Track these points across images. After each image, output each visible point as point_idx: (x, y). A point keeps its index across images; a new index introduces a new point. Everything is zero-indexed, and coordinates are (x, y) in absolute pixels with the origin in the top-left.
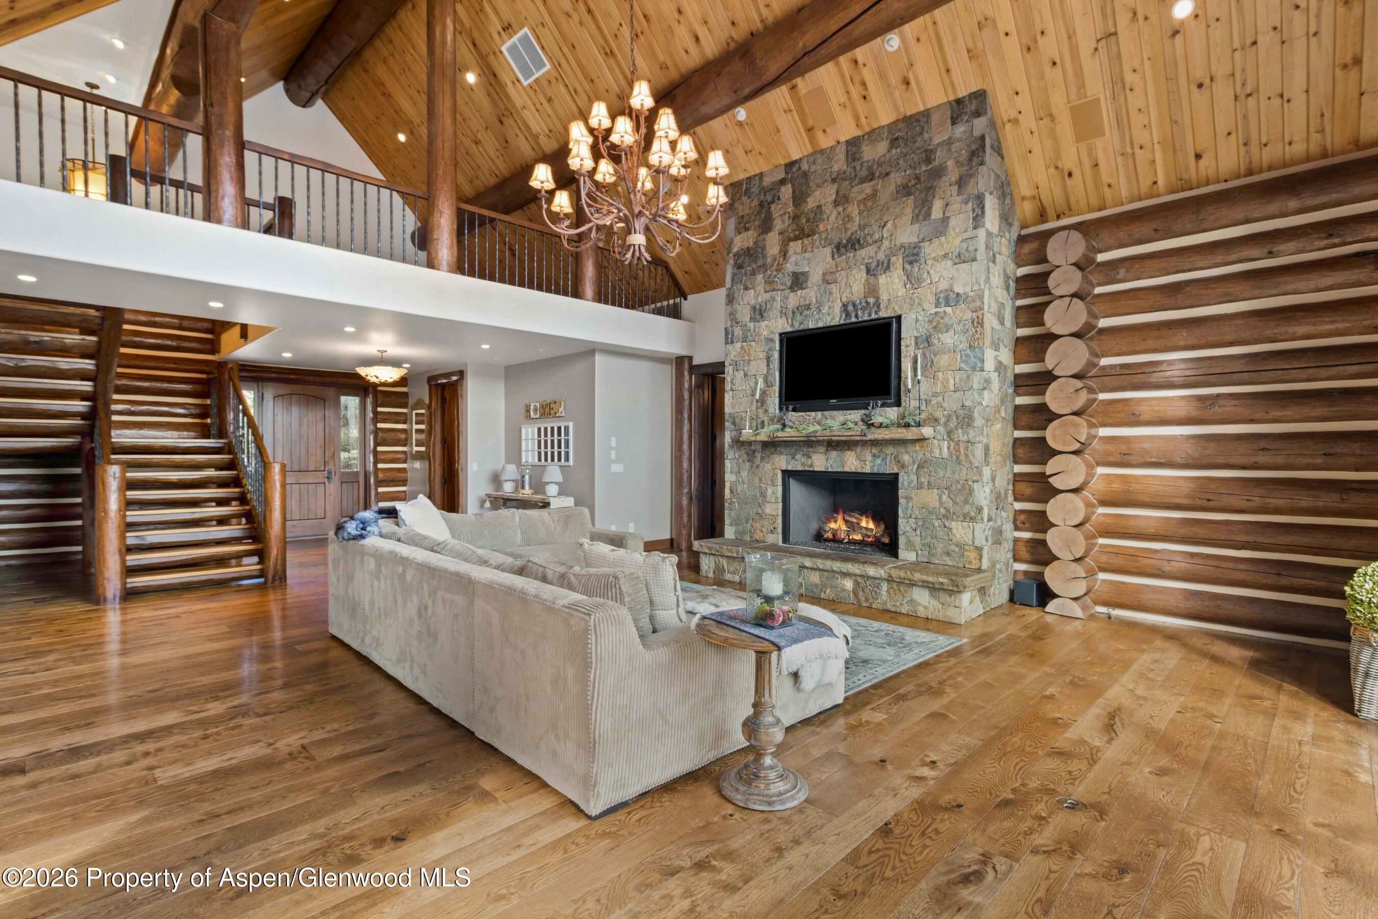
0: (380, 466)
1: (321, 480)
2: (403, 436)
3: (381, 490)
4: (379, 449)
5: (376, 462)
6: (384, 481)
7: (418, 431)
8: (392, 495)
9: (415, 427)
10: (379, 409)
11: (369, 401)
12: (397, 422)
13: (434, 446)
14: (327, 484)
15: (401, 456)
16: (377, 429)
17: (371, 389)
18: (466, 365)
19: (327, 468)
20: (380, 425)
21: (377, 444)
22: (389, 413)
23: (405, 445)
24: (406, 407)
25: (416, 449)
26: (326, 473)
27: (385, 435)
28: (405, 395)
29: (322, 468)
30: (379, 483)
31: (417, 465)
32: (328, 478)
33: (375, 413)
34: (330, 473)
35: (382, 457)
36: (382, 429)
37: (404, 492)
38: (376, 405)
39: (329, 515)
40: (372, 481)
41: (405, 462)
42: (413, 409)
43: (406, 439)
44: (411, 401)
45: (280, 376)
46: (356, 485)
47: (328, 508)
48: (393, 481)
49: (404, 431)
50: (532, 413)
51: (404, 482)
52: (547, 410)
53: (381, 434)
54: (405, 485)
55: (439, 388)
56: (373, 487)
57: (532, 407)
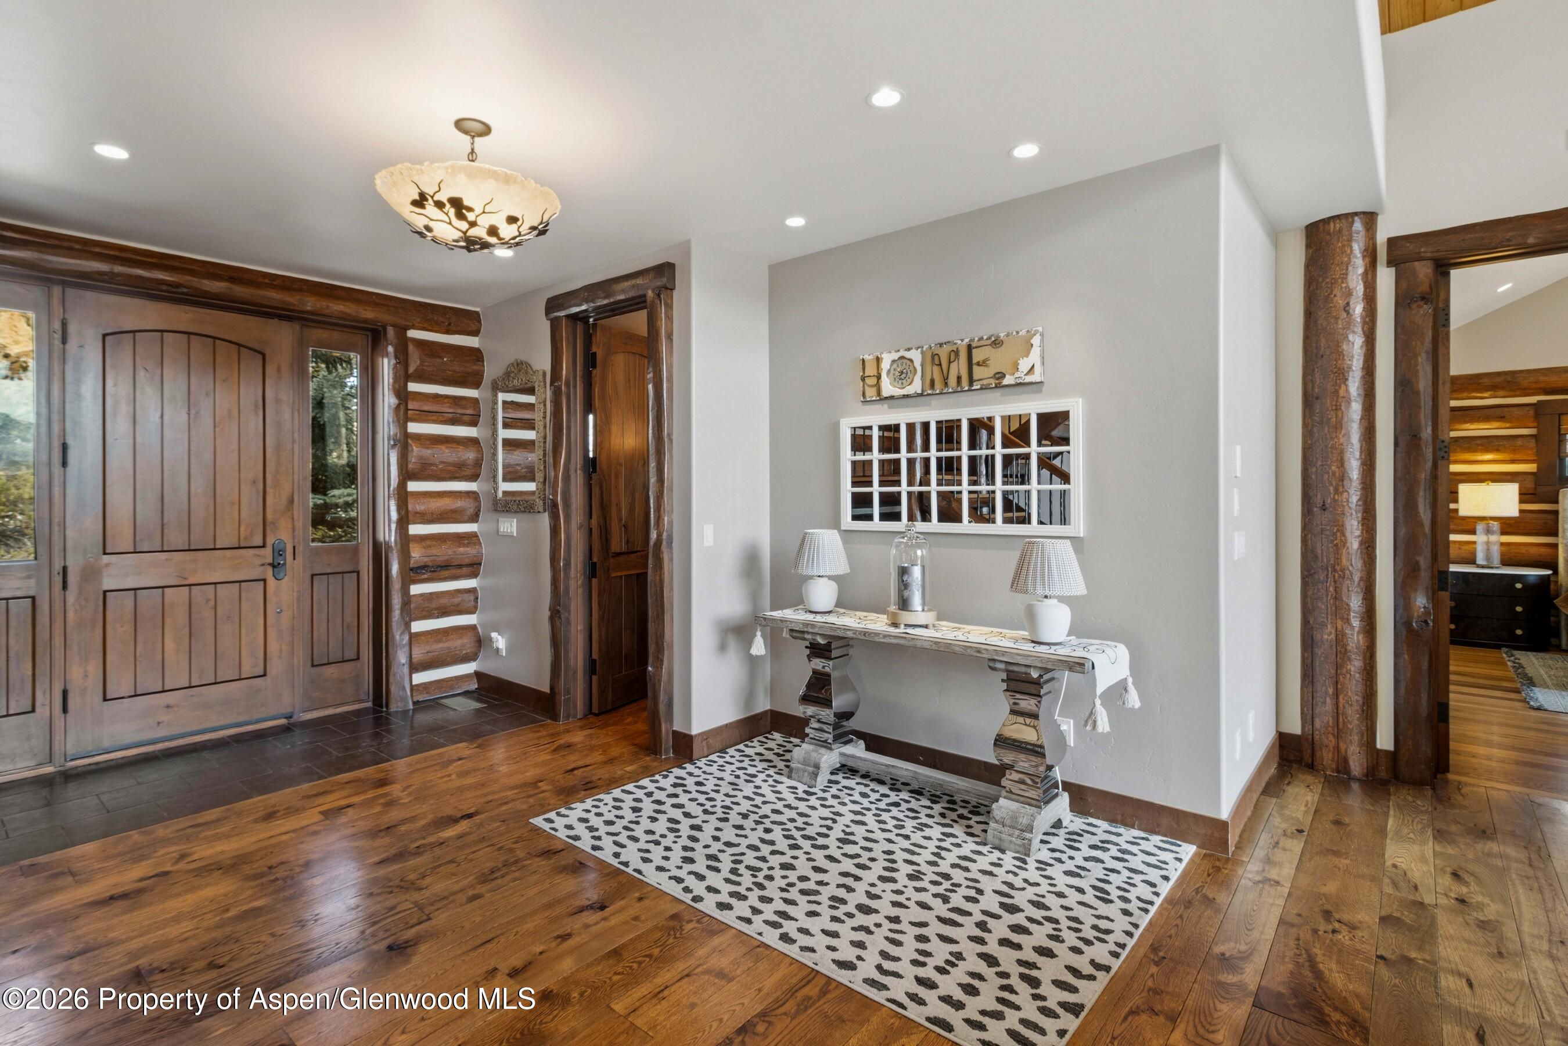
0: (415, 529)
1: (255, 573)
2: (470, 455)
3: (416, 589)
4: (413, 486)
5: (403, 522)
6: (424, 567)
7: (510, 444)
8: (443, 601)
9: (503, 434)
10: (413, 387)
11: (386, 367)
12: (454, 421)
13: (567, 478)
14: (271, 582)
15: (468, 505)
16: (406, 435)
17: (391, 332)
18: (685, 248)
19: (270, 541)
20: (414, 428)
21: (407, 475)
22: (436, 397)
23: (474, 477)
24: (476, 385)
25: (504, 487)
26: (267, 554)
27: (427, 452)
28: (476, 355)
29: (258, 541)
30: (414, 573)
31: (510, 525)
32: (273, 566)
33: (402, 395)
34: (279, 552)
35: (420, 508)
36: (419, 438)
37: (473, 591)
38: (403, 376)
39: (276, 666)
40: (395, 569)
41: (474, 518)
42: (495, 388)
43: (478, 464)
44: (491, 371)
45: (119, 269)
46: (350, 581)
47: (273, 646)
48: (446, 566)
49: (474, 442)
50: (886, 382)
51: (473, 568)
52: (960, 367)
53: (416, 451)
54: (474, 575)
55: (580, 327)
56: (396, 586)
57: (885, 365)
